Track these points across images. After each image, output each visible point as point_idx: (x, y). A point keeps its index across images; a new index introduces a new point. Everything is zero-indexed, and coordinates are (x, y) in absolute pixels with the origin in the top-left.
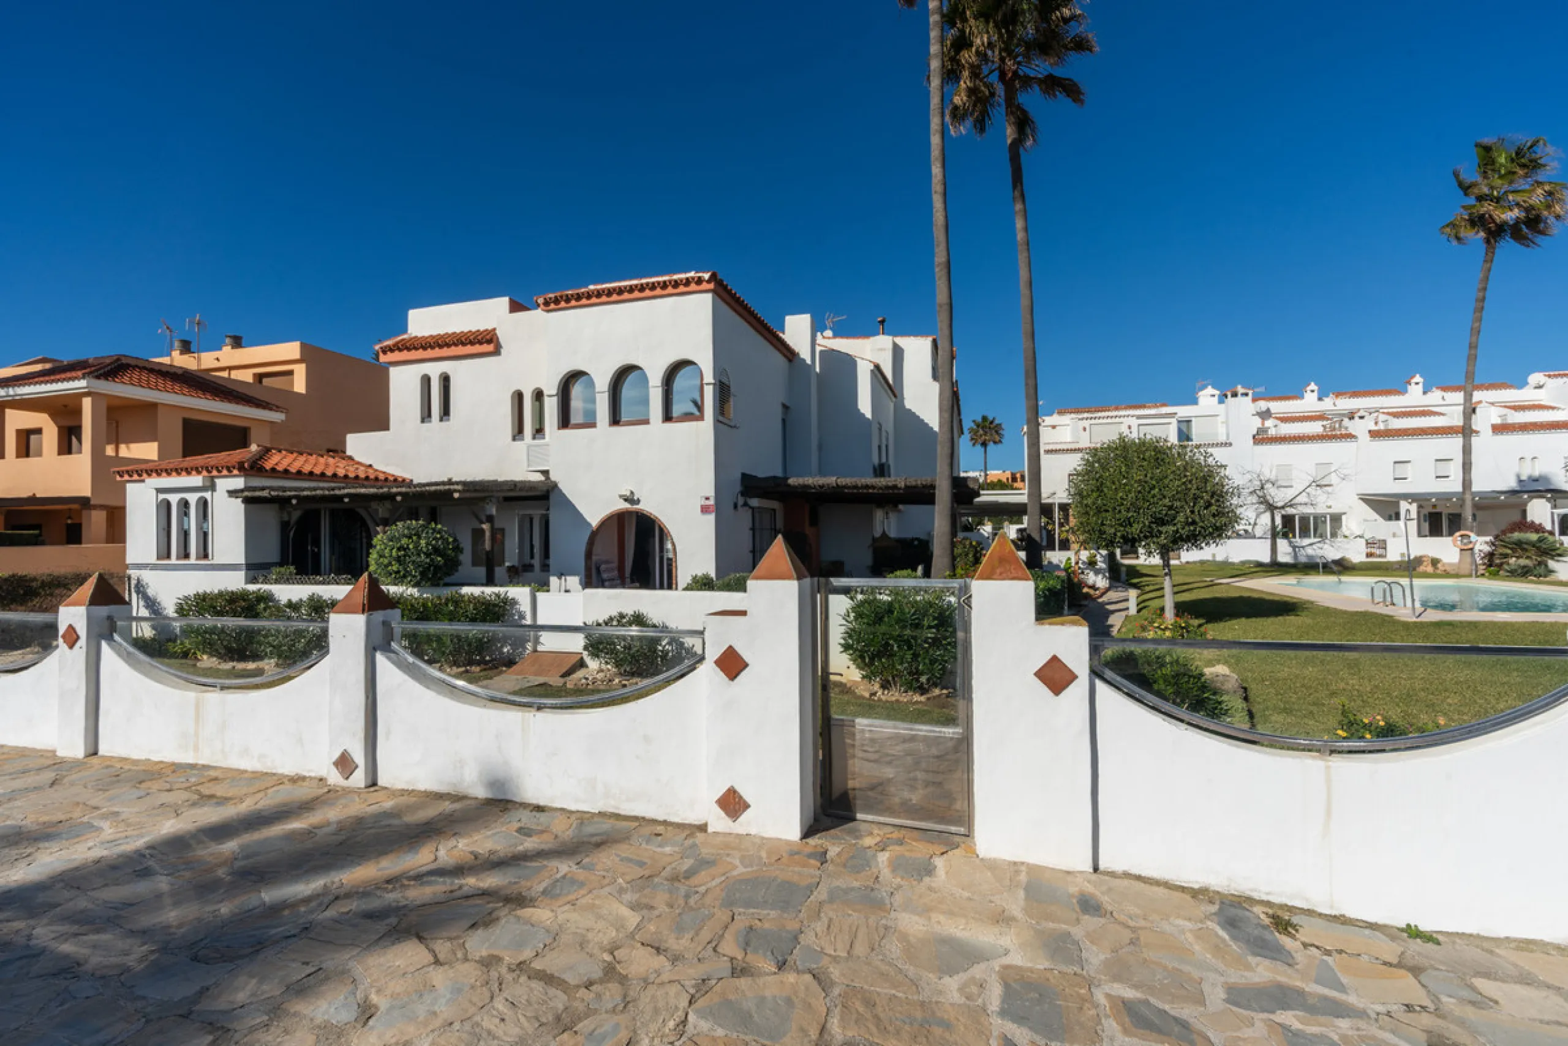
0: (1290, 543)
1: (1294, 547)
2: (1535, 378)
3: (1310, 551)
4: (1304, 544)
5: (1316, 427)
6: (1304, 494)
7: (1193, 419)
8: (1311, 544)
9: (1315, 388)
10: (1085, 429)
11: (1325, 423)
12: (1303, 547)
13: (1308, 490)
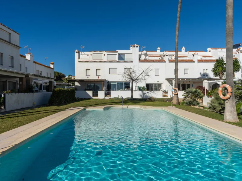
0: (142, 92)
1: (143, 93)
2: (209, 49)
3: (147, 94)
4: (146, 92)
5: (158, 58)
6: (141, 75)
7: (125, 54)
8: (148, 92)
9: (160, 48)
10: (91, 55)
11: (160, 58)
12: (146, 93)
13: (142, 74)
